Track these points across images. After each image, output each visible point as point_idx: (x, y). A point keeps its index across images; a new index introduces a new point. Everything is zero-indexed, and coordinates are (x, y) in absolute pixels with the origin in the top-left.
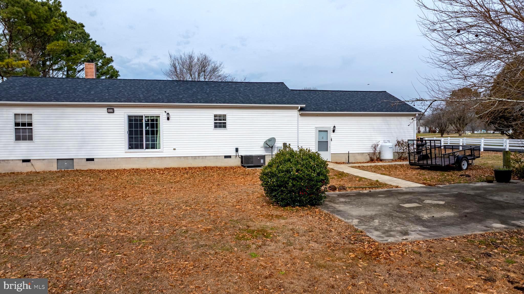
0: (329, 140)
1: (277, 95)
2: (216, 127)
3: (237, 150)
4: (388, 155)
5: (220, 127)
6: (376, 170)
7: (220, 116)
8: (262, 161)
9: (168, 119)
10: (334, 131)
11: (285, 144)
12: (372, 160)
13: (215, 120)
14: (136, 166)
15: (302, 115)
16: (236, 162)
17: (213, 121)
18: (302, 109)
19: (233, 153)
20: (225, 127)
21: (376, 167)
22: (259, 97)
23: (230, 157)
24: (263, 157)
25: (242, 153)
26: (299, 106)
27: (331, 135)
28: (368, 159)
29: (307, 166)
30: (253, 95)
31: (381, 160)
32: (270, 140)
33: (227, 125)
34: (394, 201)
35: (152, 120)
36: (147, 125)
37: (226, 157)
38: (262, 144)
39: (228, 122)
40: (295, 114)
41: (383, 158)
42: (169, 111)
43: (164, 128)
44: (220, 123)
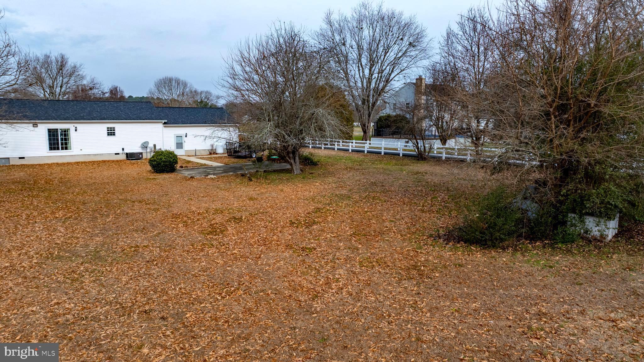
0: (183, 142)
1: (148, 113)
2: (108, 135)
3: (123, 149)
4: (220, 150)
5: (111, 135)
6: (210, 159)
7: (111, 128)
8: (141, 156)
9: (76, 130)
10: (186, 136)
11: (155, 146)
12: (210, 154)
13: (108, 130)
14: (55, 161)
15: (165, 127)
16: (124, 157)
17: (106, 132)
18: (165, 123)
19: (121, 151)
20: (114, 135)
22: (135, 114)
23: (118, 154)
24: (141, 153)
25: (127, 151)
26: (163, 121)
27: (184, 139)
28: (209, 153)
29: (169, 157)
30: (131, 113)
31: (216, 154)
32: (145, 143)
33: (116, 134)
34: (205, 170)
35: (65, 131)
36: (61, 135)
37: (116, 154)
38: (140, 145)
39: (116, 132)
40: (160, 126)
41: (217, 152)
42: (76, 125)
43: (73, 136)
44: (111, 132)
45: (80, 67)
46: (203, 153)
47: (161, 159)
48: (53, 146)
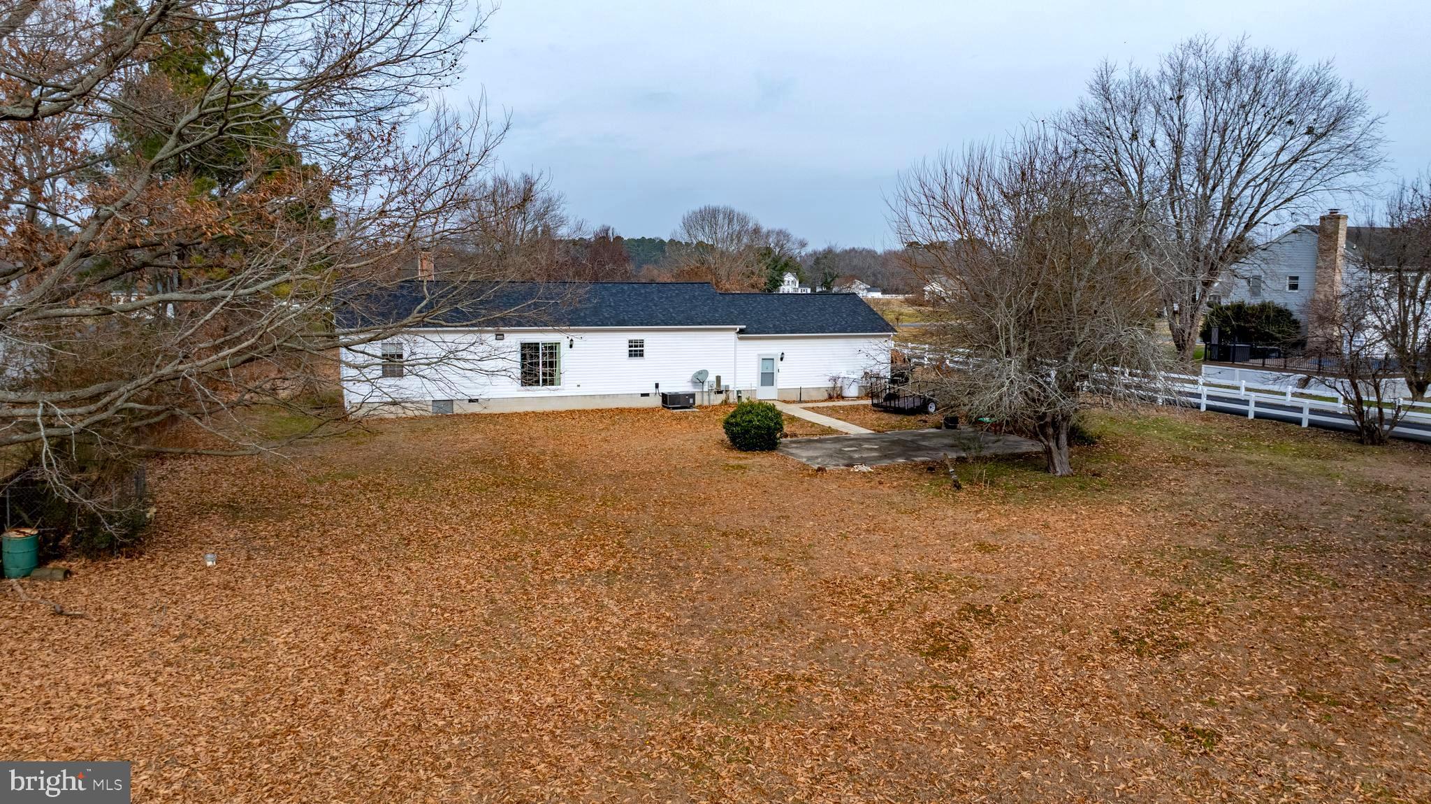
0: (775, 371)
1: (706, 308)
2: (630, 355)
3: (657, 386)
4: (852, 391)
5: (636, 355)
6: (832, 412)
7: (636, 341)
8: (691, 401)
9: (571, 346)
10: (782, 359)
11: (718, 379)
12: (830, 398)
13: (630, 346)
14: (529, 409)
15: (740, 339)
16: (656, 402)
17: (627, 349)
18: (741, 331)
19: (652, 390)
20: (642, 355)
21: (833, 409)
22: (683, 312)
23: (647, 395)
24: (693, 396)
25: (664, 389)
26: (738, 327)
27: (778, 364)
28: (826, 396)
29: (766, 417)
30: (674, 308)
31: (843, 398)
32: (700, 373)
33: (645, 353)
35: (551, 348)
36: (544, 354)
37: (643, 395)
38: (689, 377)
39: (646, 349)
40: (732, 336)
41: (844, 395)
42: (572, 335)
43: (566, 358)
44: (636, 351)
45: (558, 200)
46: (815, 396)
47: (750, 421)
48: (529, 377)
